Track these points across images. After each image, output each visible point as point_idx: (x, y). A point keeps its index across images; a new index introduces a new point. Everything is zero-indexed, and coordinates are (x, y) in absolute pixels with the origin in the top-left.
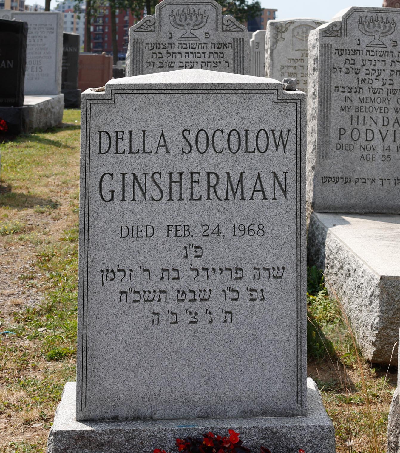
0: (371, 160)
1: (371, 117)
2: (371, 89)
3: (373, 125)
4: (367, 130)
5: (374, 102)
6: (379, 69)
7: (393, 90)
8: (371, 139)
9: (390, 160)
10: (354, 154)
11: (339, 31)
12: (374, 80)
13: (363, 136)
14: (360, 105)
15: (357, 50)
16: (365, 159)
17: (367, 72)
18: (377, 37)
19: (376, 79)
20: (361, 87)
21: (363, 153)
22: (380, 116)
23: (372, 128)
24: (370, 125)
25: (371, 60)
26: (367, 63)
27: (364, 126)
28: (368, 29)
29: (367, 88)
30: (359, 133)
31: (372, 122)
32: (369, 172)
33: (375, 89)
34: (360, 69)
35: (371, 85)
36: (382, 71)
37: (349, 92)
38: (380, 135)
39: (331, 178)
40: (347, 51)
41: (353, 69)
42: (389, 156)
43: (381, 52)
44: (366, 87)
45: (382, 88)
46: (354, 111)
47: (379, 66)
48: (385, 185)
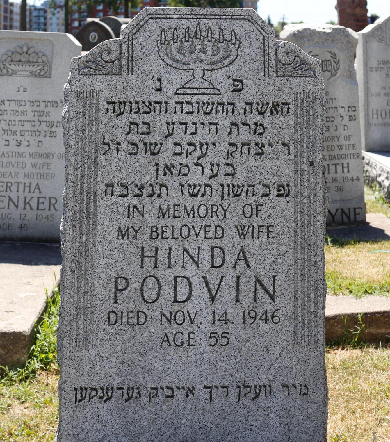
0: (185, 345)
1: (185, 250)
2: (186, 186)
3: (190, 265)
4: (176, 278)
5: (191, 215)
6: (203, 141)
7: (234, 186)
8: (184, 298)
9: (228, 343)
10: (146, 334)
11: (117, 62)
12: (192, 166)
13: (167, 291)
14: (161, 223)
15: (156, 103)
16: (173, 344)
17: (177, 149)
18: (199, 72)
19: (196, 165)
20: (163, 183)
21: (167, 331)
22: (206, 246)
23: (187, 274)
24: (183, 267)
25: (186, 124)
26: (179, 130)
27: (169, 270)
28: (178, 57)
29: (177, 185)
30: (159, 284)
31: (188, 258)
32: (180, 372)
33: (195, 186)
34: (161, 144)
35: (185, 179)
36: (210, 145)
37: (137, 196)
38: (206, 288)
39: (96, 390)
40: (134, 105)
41: (145, 144)
42: (225, 335)
43: (208, 104)
44: (174, 182)
45: (209, 183)
46: (147, 237)
47: (203, 135)
48: (216, 401)
